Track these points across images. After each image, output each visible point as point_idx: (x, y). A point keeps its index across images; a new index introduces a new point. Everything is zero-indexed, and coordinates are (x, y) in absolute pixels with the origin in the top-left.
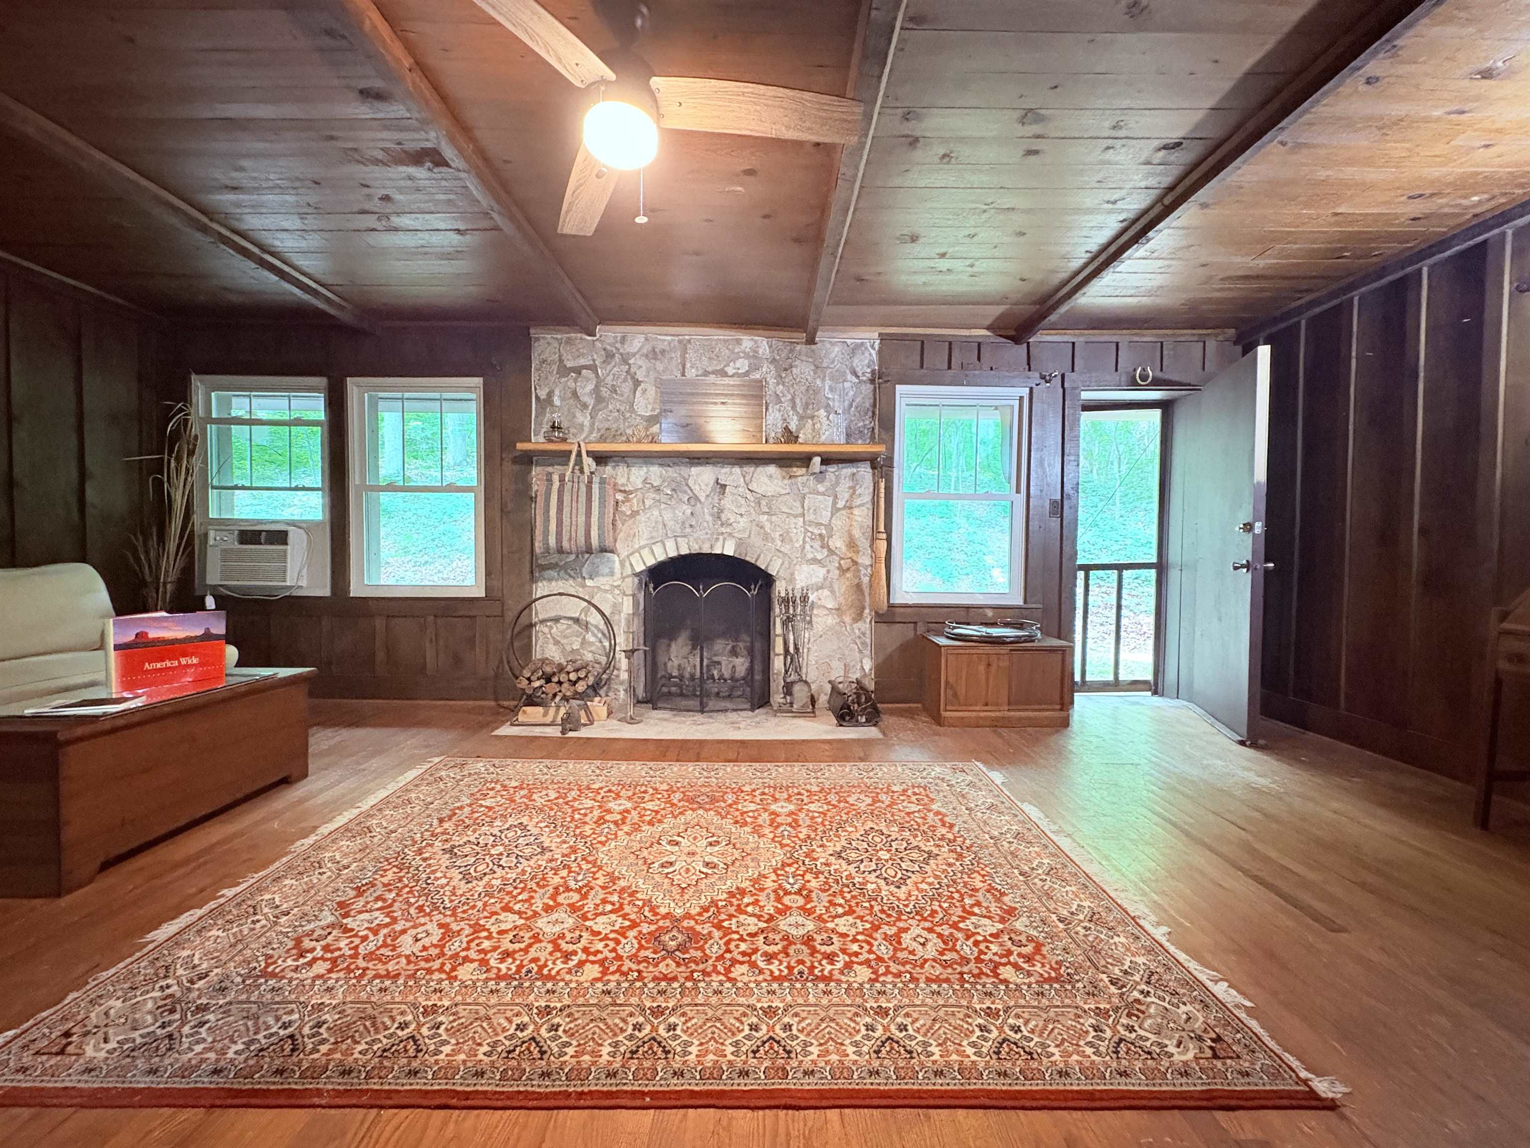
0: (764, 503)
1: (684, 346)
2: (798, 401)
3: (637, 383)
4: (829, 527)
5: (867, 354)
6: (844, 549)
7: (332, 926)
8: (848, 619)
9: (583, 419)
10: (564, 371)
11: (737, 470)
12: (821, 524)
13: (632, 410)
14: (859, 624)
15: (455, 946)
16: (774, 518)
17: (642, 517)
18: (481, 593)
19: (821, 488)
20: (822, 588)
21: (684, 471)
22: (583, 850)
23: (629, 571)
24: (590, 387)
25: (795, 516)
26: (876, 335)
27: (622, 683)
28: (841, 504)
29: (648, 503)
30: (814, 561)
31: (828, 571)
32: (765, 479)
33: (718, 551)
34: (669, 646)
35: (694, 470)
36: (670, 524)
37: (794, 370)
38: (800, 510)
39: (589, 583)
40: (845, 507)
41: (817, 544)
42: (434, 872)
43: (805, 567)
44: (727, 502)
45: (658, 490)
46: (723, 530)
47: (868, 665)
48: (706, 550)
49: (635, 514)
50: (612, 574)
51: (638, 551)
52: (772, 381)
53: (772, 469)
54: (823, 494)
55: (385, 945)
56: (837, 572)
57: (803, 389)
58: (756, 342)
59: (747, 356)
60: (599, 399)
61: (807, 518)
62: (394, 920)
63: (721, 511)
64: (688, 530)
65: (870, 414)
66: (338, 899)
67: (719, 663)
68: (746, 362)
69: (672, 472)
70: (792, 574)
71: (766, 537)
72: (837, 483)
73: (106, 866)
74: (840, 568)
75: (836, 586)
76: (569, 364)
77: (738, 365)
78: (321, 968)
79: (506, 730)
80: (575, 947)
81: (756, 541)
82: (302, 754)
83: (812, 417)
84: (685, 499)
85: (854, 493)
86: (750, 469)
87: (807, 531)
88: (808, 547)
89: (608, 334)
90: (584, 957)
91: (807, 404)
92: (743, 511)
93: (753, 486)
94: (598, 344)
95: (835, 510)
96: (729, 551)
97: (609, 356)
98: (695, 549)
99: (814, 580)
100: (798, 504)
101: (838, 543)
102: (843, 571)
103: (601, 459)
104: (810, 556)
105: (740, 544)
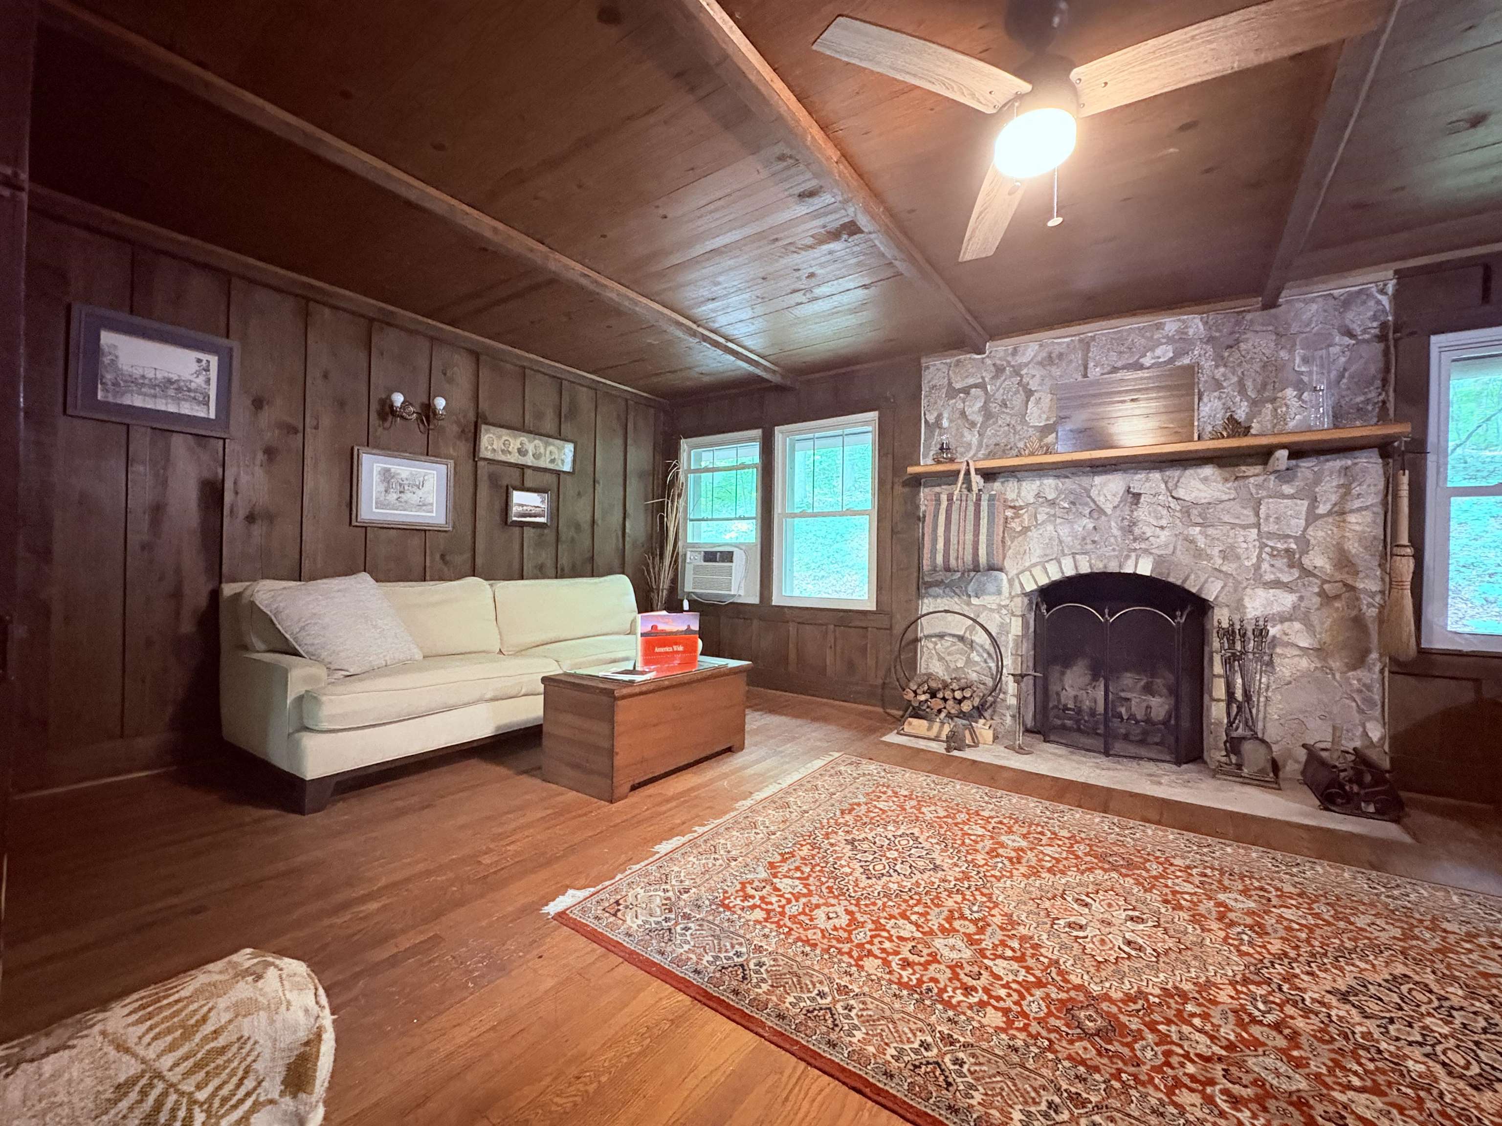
0: (1195, 512)
1: (1086, 345)
2: (1249, 384)
3: (1029, 393)
4: (1302, 540)
5: (1372, 303)
6: (1328, 568)
7: (765, 881)
8: (1336, 664)
9: (971, 437)
10: (952, 393)
11: (1156, 476)
12: (1289, 536)
13: (1024, 422)
14: (1359, 673)
15: (860, 936)
16: (1210, 531)
17: (1033, 534)
18: (872, 607)
19: (1287, 489)
20: (1290, 619)
21: (1085, 481)
22: (976, 881)
23: (1018, 590)
24: (979, 404)
25: (1244, 527)
26: (1390, 273)
27: (1008, 708)
28: (1322, 509)
29: (1041, 518)
30: (1277, 584)
31: (1301, 598)
32: (1197, 484)
33: (1128, 570)
34: (1063, 673)
35: (1098, 480)
36: (1068, 540)
37: (1243, 346)
38: (1252, 520)
39: (974, 601)
40: (1330, 513)
41: (1281, 563)
42: (839, 858)
43: (1261, 592)
44: (1142, 513)
45: (1053, 503)
46: (1136, 545)
47: (1376, 732)
48: (1113, 568)
49: (1026, 529)
50: (999, 592)
51: (1029, 569)
52: (1207, 365)
53: (1208, 471)
54: (1292, 497)
55: (804, 913)
56: (1316, 600)
57: (1257, 367)
58: (1184, 322)
59: (1170, 340)
60: (988, 414)
61: (1264, 528)
62: (810, 894)
63: (1133, 523)
64: (1090, 547)
65: (1378, 383)
66: (769, 860)
67: (1128, 700)
68: (1170, 347)
69: (1069, 484)
70: (1240, 600)
71: (1199, 554)
72: (1317, 481)
73: (634, 788)
74: (1322, 594)
75: (1315, 619)
76: (958, 386)
77: (1158, 352)
78: (759, 915)
79: (892, 738)
80: (974, 983)
81: (1184, 559)
82: (741, 730)
83: (1273, 400)
84: (1087, 511)
85: (1348, 493)
86: (1174, 473)
87: (1263, 546)
88: (1265, 566)
89: (998, 349)
90: (985, 998)
91: (1264, 385)
92: (1164, 522)
93: (1181, 493)
94: (989, 362)
95: (1312, 518)
96: (1144, 571)
97: (999, 370)
98: (1099, 567)
99: (1276, 609)
100: (1249, 512)
101: (1318, 560)
102: (1326, 598)
103: (989, 475)
104: (1269, 577)
105: (1159, 561)
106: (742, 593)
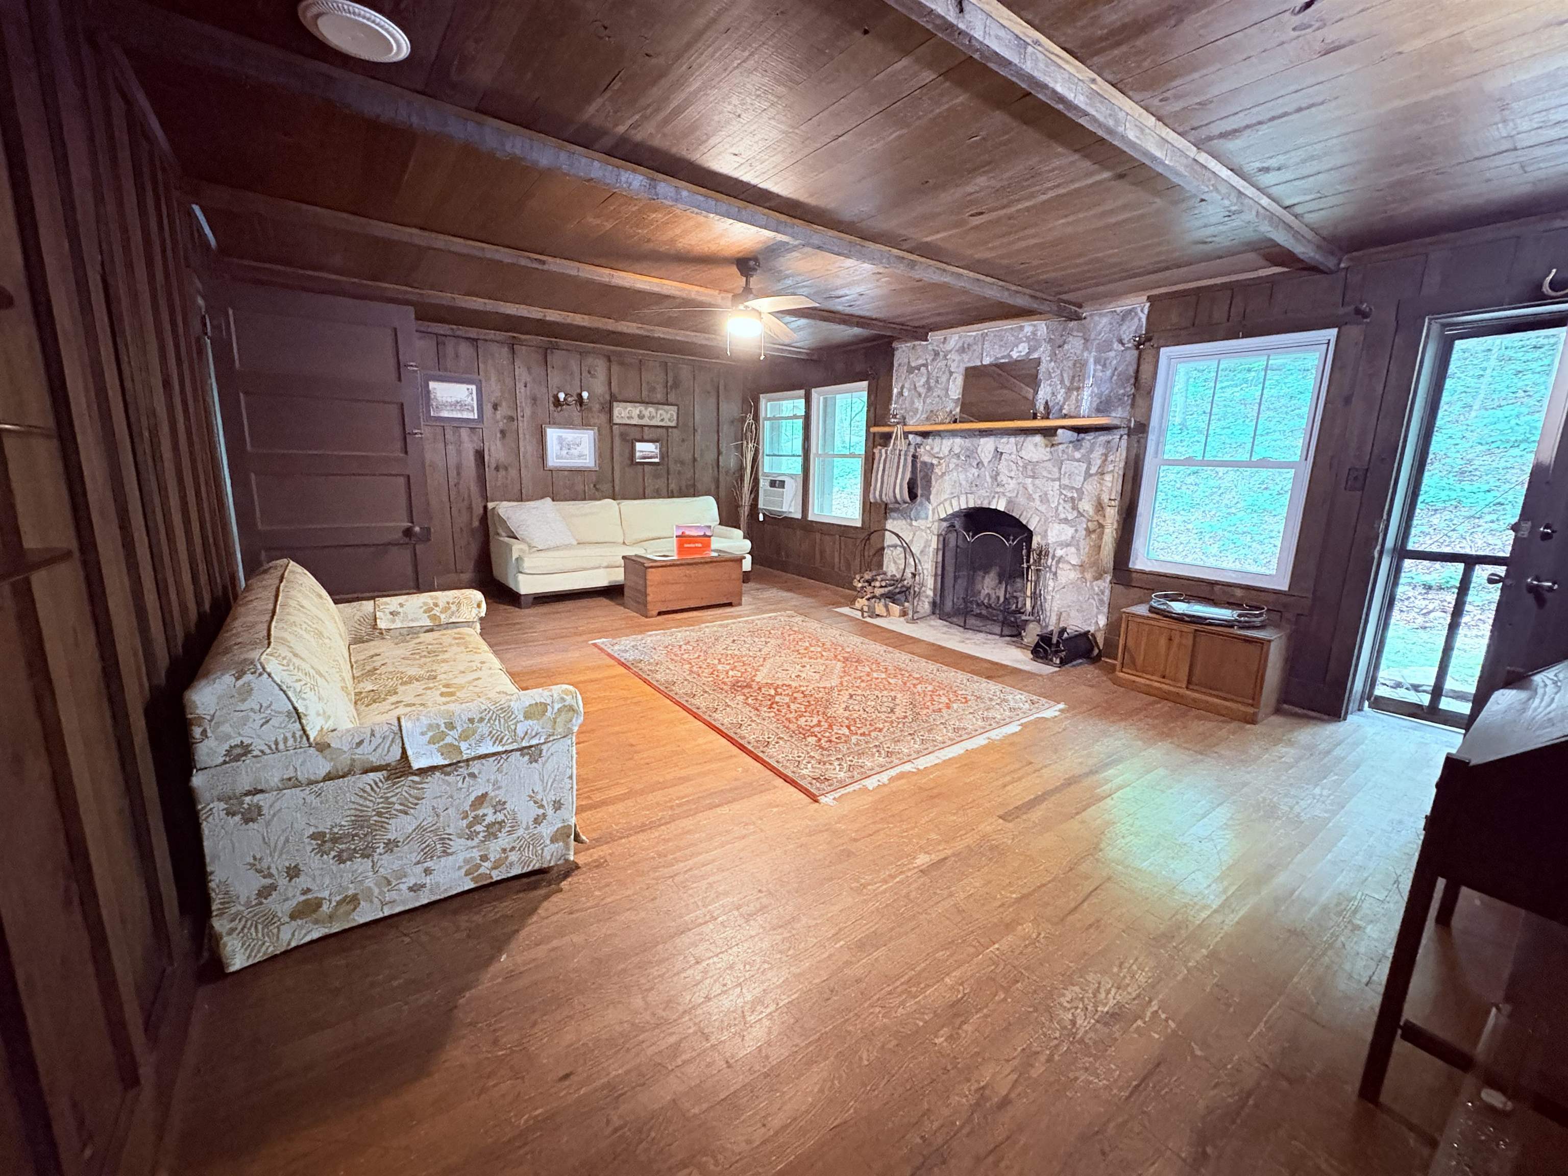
0: (1029, 467)
1: (984, 336)
2: (1065, 375)
3: (951, 373)
4: (1080, 491)
5: (1136, 320)
6: (1091, 512)
8: (1089, 576)
9: (919, 404)
10: (911, 370)
11: (1012, 440)
12: (1073, 488)
13: (947, 395)
14: (1099, 582)
16: (1037, 482)
17: (947, 478)
18: (859, 525)
19: (1077, 455)
20: (1068, 545)
21: (975, 440)
23: (936, 517)
24: (924, 380)
25: (1053, 480)
26: (1145, 298)
27: (927, 597)
28: (1093, 471)
29: (952, 466)
30: (1066, 521)
31: (1076, 531)
32: (1031, 447)
33: (993, 507)
34: (983, 577)
35: (983, 441)
36: (964, 483)
37: (1066, 347)
38: (1057, 475)
39: (914, 523)
40: (1096, 474)
41: (1069, 506)
43: (1056, 525)
44: (1003, 467)
45: (958, 456)
46: (998, 490)
47: (1102, 621)
48: (985, 505)
49: (944, 474)
50: (927, 518)
51: (942, 503)
52: (1045, 359)
53: (1038, 439)
54: (1078, 461)
56: (1084, 532)
57: (1070, 364)
58: (1035, 326)
59: (1028, 340)
60: (929, 389)
61: (1063, 482)
63: (998, 474)
64: (974, 489)
65: (1132, 381)
67: (1017, 598)
68: (1026, 345)
69: (967, 443)
70: (1046, 531)
71: (1030, 498)
72: (1091, 451)
73: (660, 614)
74: (1087, 529)
75: (1082, 543)
76: (913, 364)
77: (1020, 348)
79: (845, 610)
81: (1021, 500)
82: (740, 595)
83: (1078, 389)
84: (975, 464)
85: (1106, 460)
86: (1021, 439)
87: (1061, 493)
88: (1060, 508)
89: (935, 337)
91: (1073, 377)
92: (1012, 474)
93: (1023, 454)
94: (930, 347)
95: (1088, 475)
96: (1001, 507)
97: (937, 354)
98: (978, 504)
99: (1063, 538)
100: (1056, 470)
101: (1087, 506)
102: (1089, 532)
103: (925, 435)
104: (1062, 516)
105: (1010, 502)
106: (792, 510)
